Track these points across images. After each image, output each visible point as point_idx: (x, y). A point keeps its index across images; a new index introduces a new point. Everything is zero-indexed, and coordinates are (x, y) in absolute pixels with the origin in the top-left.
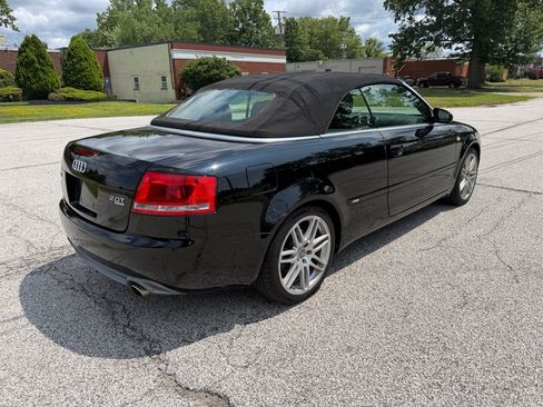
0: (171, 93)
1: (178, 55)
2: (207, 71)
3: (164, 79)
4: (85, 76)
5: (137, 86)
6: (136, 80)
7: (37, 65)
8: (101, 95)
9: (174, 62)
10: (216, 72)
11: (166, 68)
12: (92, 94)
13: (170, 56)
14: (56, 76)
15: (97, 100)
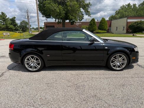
0: (125, 31)
1: (129, 21)
2: (137, 25)
3: (124, 27)
4: (103, 27)
5: (117, 29)
6: (117, 28)
7: (93, 25)
8: (105, 31)
9: (127, 23)
10: (140, 25)
11: (125, 25)
12: (103, 31)
13: (127, 21)
14: (96, 27)
15: (104, 33)
